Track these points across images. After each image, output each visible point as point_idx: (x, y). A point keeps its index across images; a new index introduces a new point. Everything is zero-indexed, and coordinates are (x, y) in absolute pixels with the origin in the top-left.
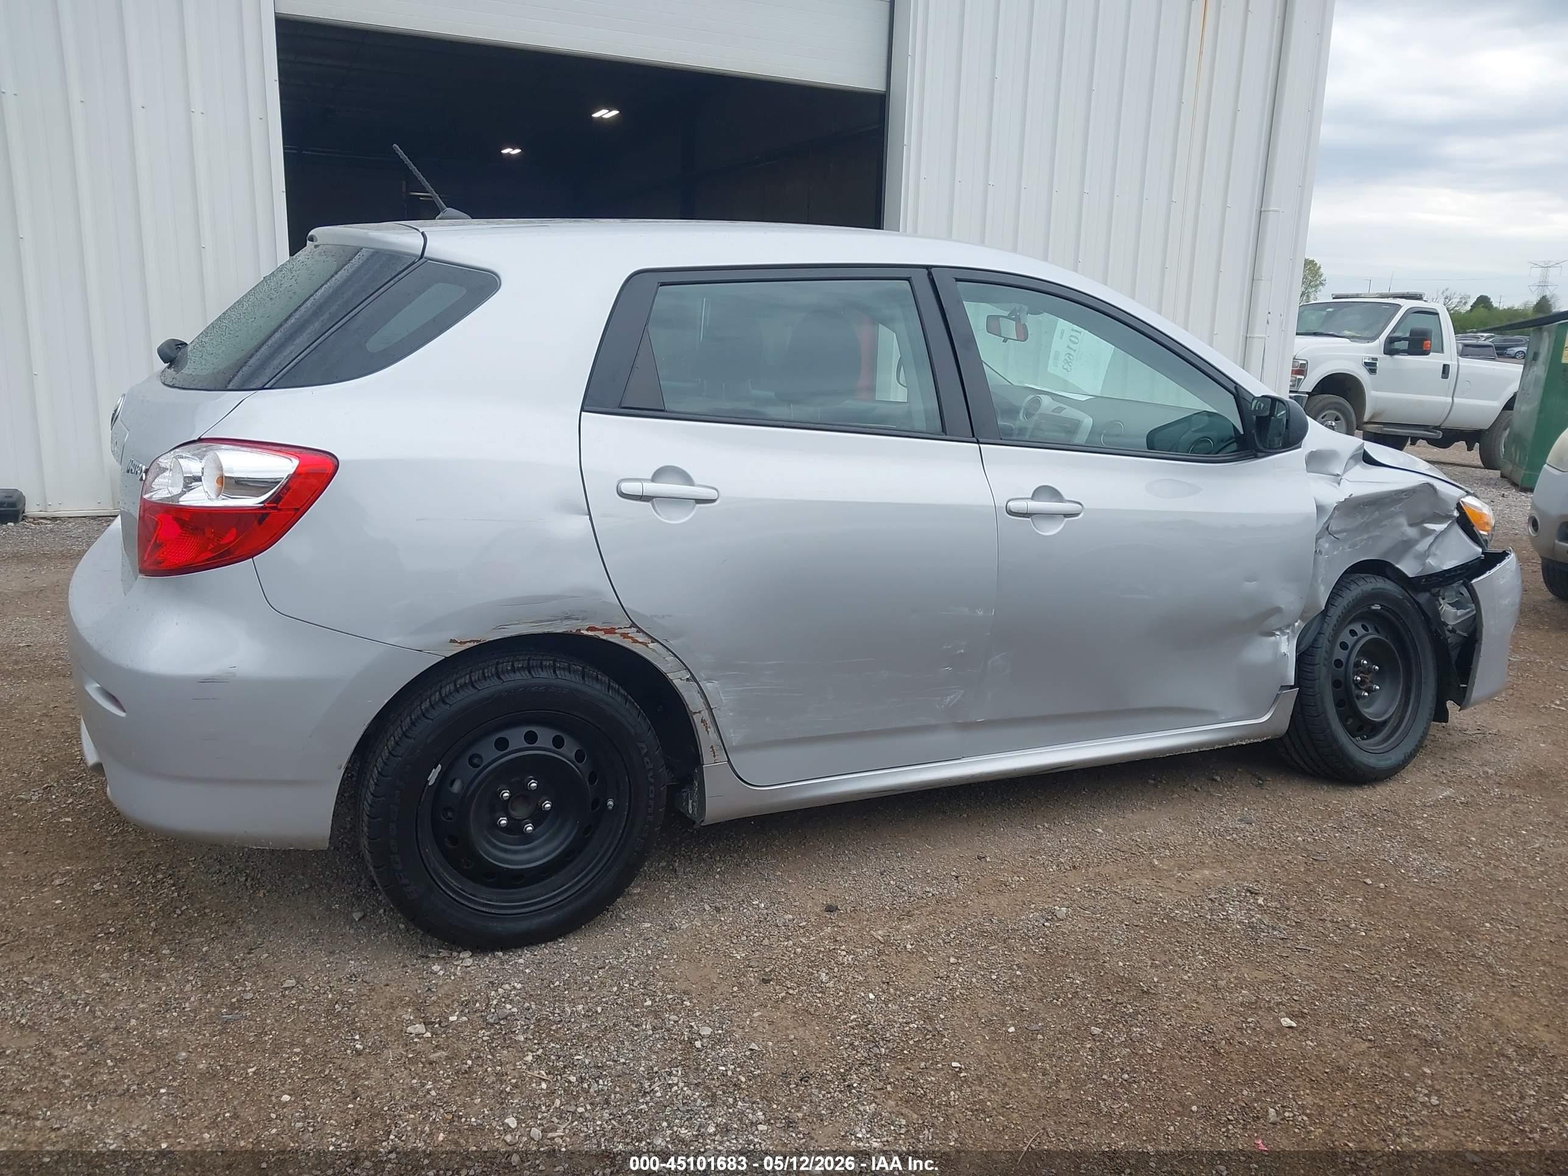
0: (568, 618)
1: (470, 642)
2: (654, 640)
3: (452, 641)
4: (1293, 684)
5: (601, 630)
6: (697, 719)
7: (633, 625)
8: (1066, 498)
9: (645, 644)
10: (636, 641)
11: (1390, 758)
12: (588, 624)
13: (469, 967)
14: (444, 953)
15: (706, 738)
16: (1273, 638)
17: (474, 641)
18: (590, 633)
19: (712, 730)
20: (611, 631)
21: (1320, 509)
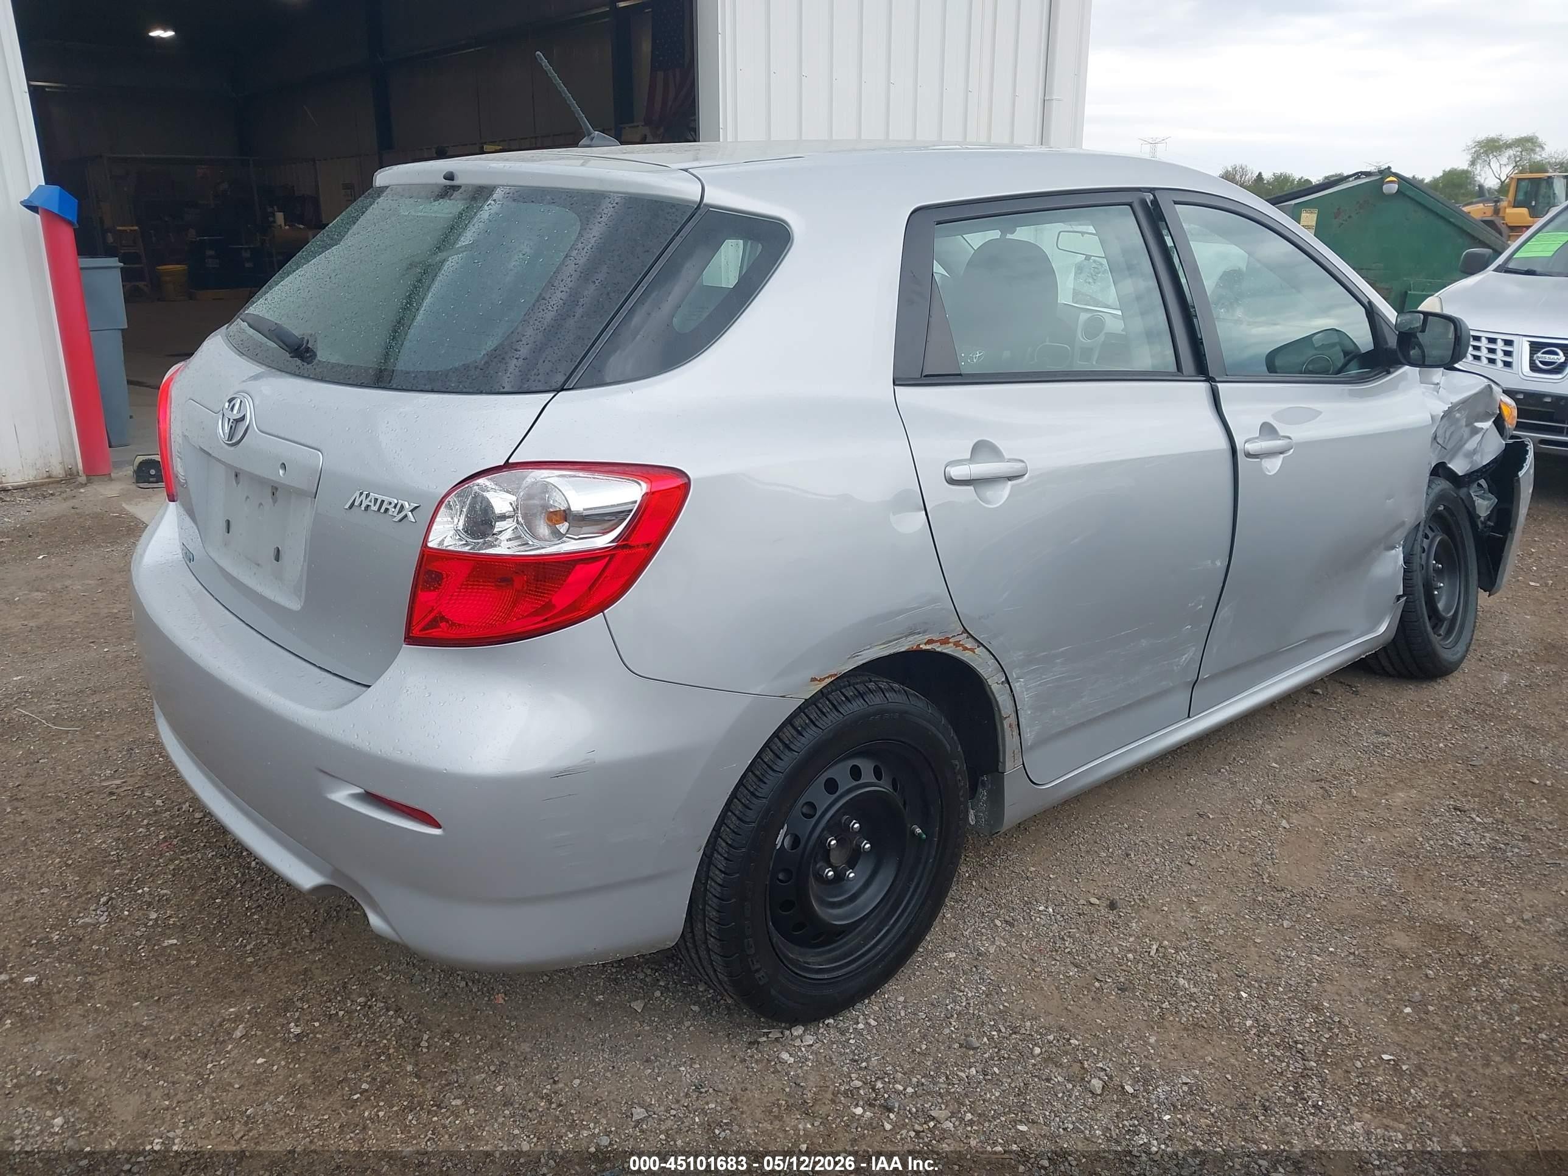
0: (912, 634)
1: (828, 677)
2: (980, 644)
3: (813, 680)
4: (1402, 593)
5: (937, 641)
6: (1006, 724)
7: (965, 631)
8: (1282, 434)
9: (972, 650)
10: (965, 649)
11: (1458, 652)
12: (927, 637)
13: (812, 1045)
14: (775, 1034)
15: (1010, 741)
16: (1394, 551)
17: (831, 676)
18: (928, 647)
19: (1016, 733)
20: (945, 641)
21: (1433, 417)
